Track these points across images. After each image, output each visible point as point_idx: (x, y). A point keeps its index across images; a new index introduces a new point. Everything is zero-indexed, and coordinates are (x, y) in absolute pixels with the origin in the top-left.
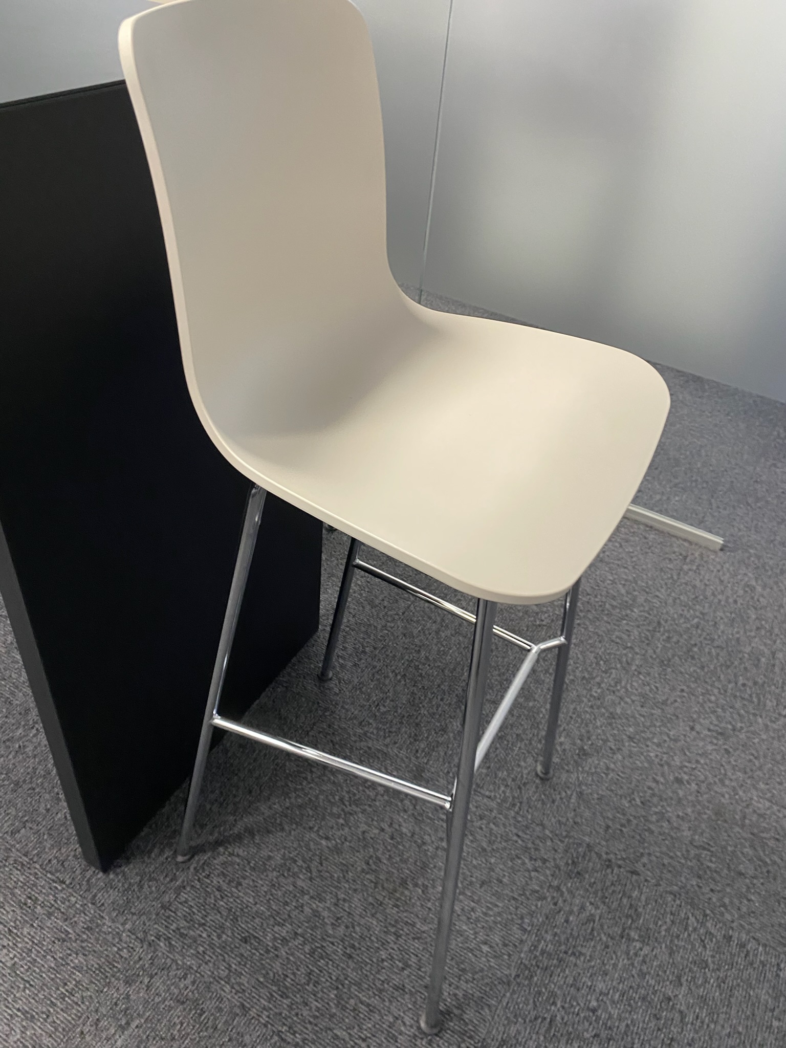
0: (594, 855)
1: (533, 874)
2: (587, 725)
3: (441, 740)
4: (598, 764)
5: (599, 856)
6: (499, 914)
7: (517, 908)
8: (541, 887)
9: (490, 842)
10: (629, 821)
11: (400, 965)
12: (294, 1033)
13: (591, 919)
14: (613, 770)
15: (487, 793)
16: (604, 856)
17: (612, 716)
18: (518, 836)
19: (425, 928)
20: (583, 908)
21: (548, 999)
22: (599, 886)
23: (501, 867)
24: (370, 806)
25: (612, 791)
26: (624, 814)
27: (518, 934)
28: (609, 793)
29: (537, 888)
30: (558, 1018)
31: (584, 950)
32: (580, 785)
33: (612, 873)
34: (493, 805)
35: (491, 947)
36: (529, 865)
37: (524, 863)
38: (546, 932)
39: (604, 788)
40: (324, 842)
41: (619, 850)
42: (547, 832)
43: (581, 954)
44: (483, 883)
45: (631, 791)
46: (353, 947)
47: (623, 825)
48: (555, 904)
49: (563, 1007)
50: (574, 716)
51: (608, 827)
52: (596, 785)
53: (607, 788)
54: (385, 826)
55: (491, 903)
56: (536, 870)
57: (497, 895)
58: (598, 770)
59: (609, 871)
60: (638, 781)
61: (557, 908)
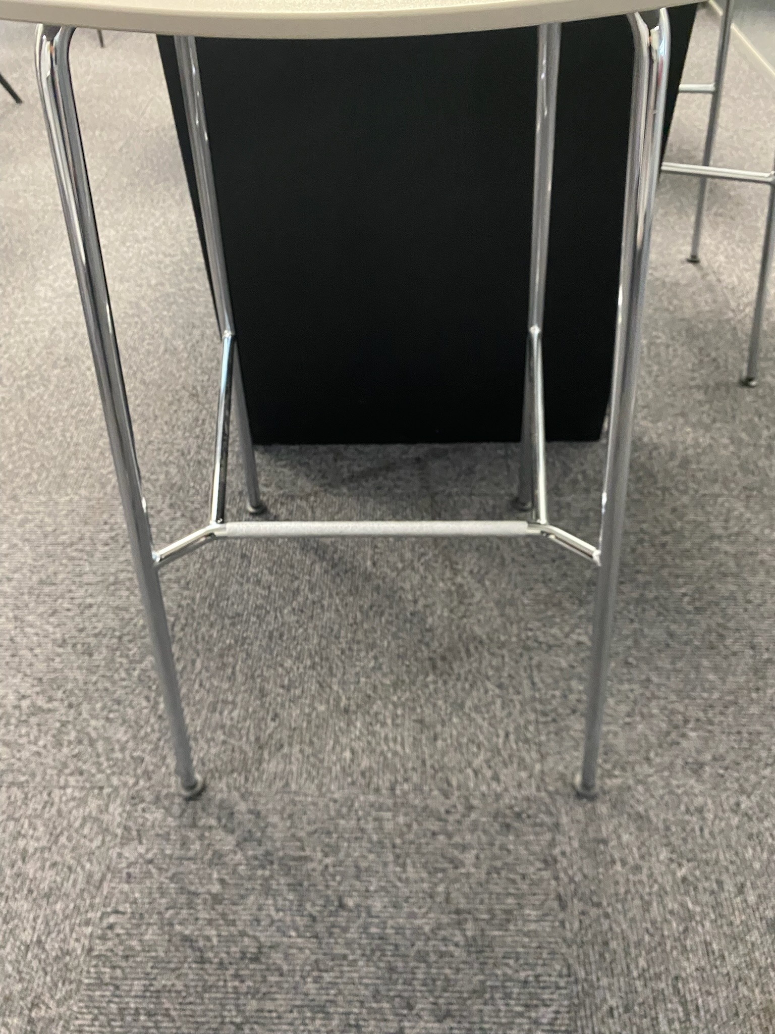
0: (548, 836)
1: (469, 771)
2: (746, 758)
3: (567, 605)
4: (696, 796)
5: (552, 844)
6: (395, 753)
7: (414, 769)
8: (459, 788)
9: (476, 708)
10: (637, 869)
11: (286, 682)
12: (182, 629)
13: (456, 864)
14: (704, 819)
15: (537, 680)
16: (556, 851)
18: (507, 735)
19: (335, 687)
20: (464, 848)
21: (328, 845)
22: (510, 859)
23: (455, 733)
24: (434, 580)
25: (667, 828)
26: (642, 857)
27: (384, 781)
28: (661, 826)
29: (454, 783)
30: (310, 866)
31: (410, 869)
32: (639, 782)
33: (540, 870)
34: (528, 693)
35: (352, 760)
36: (478, 762)
37: (476, 755)
38: (406, 815)
39: (662, 816)
40: (369, 563)
41: (580, 869)
42: (538, 767)
43: (404, 866)
44: (421, 722)
45: (690, 856)
46: (281, 635)
47: (624, 863)
48: (448, 812)
49: (326, 867)
50: (745, 735)
51: (605, 842)
52: (658, 804)
53: (665, 820)
54: (422, 602)
55: (403, 739)
56: (476, 772)
57: (416, 743)
58: (685, 799)
59: (539, 865)
60: (717, 862)
61: (444, 816)
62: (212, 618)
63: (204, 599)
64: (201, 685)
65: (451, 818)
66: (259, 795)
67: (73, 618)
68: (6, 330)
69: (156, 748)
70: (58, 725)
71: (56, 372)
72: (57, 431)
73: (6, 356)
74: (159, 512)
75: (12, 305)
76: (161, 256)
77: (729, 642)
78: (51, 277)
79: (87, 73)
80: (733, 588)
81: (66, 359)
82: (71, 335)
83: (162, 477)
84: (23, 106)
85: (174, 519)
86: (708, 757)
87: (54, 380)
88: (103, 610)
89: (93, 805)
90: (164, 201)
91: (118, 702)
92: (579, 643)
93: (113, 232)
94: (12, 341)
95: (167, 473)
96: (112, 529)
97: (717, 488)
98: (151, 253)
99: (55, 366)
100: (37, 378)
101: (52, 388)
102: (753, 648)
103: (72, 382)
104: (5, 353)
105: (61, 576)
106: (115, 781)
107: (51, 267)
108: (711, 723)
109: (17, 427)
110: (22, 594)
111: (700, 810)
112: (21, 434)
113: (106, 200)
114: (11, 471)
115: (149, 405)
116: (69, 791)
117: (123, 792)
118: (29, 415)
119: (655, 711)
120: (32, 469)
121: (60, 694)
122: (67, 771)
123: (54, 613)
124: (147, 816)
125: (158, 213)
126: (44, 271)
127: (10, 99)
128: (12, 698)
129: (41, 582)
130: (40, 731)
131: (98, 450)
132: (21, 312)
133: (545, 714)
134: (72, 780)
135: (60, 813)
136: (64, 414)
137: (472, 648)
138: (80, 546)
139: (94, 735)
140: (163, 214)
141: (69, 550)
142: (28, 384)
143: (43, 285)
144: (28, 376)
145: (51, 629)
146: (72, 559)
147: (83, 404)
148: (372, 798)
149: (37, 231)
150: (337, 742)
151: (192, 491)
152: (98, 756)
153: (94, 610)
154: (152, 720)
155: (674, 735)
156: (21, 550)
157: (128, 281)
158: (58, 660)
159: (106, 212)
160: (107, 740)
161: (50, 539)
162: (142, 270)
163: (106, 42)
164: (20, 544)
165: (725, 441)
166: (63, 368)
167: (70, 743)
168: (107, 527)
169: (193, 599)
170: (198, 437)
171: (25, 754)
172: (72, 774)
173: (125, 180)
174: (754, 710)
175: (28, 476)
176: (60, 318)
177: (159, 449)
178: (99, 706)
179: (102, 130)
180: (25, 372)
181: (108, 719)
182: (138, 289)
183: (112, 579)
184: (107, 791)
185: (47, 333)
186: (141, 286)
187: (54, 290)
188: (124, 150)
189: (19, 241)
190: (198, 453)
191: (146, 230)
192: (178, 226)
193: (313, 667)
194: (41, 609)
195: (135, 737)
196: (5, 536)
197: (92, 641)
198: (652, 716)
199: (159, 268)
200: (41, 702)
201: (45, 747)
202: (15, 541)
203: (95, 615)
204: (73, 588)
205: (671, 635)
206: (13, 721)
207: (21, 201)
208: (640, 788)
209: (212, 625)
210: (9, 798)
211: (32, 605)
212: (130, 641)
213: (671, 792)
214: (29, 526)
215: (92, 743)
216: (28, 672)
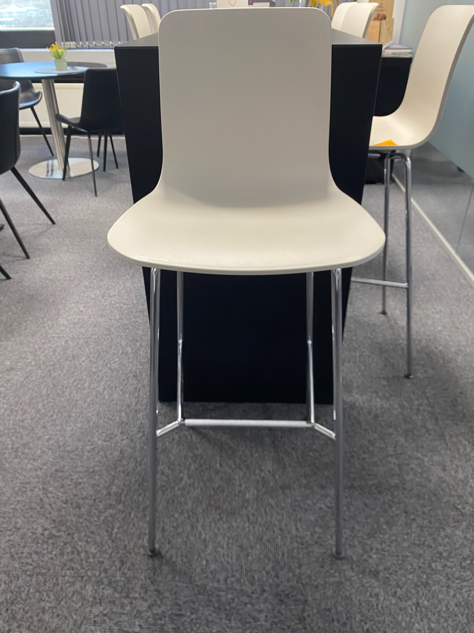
0: (301, 607)
1: (264, 573)
2: (400, 569)
3: (316, 489)
4: (375, 588)
5: (303, 610)
6: (228, 563)
7: (237, 570)
8: (258, 581)
9: (269, 541)
10: (345, 624)
11: (175, 525)
12: (125, 496)
13: (256, 620)
14: (378, 600)
15: (299, 526)
16: (306, 614)
17: (426, 585)
18: (283, 554)
19: (199, 528)
20: (260, 611)
21: (193, 609)
22: (282, 618)
23: (257, 553)
24: (250, 475)
25: (360, 604)
26: (347, 619)
27: (221, 577)
28: (357, 603)
29: (256, 578)
30: (185, 619)
31: (233, 622)
32: (347, 580)
33: (297, 624)
34: (294, 532)
35: (206, 565)
36: (268, 568)
37: (267, 564)
38: (232, 594)
39: (358, 598)
40: (218, 465)
41: (317, 624)
42: (298, 571)
43: (230, 620)
44: (241, 546)
45: (371, 618)
46: (173, 502)
47: (338, 621)
48: (253, 593)
49: (192, 620)
50: (401, 557)
51: (329, 610)
52: (356, 591)
53: (360, 600)
54: (243, 486)
55: (232, 554)
56: (267, 573)
57: (238, 557)
58: (370, 589)
59: (297, 621)
60: (384, 622)
61: (251, 595)
62: (140, 491)
63: (136, 481)
64: (134, 525)
65: (254, 596)
66: (160, 582)
67: (72, 489)
68: (43, 341)
69: (110, 557)
70: (62, 544)
71: (68, 363)
72: (67, 393)
73: (43, 354)
74: (116, 436)
75: (47, 328)
76: (122, 305)
77: (394, 509)
78: (67, 314)
79: (88, 209)
80: (397, 481)
81: (73, 357)
82: (75, 344)
83: (118, 418)
84: (55, 226)
85: (122, 440)
86: (381, 568)
87: (66, 367)
88: (86, 485)
89: (78, 585)
90: (124, 276)
91: (92, 533)
92: (321, 508)
93: (98, 292)
94: (46, 346)
95: (120, 416)
96: (92, 444)
97: (391, 430)
98: (117, 303)
99: (67, 359)
100: (58, 366)
101: (65, 371)
102: (406, 512)
103: (75, 368)
104: (43, 352)
105: (66, 468)
106: (89, 573)
107: (66, 309)
108: (383, 550)
109: (47, 391)
110: (47, 476)
111: (377, 595)
112: (49, 395)
113: (95, 275)
114: (43, 413)
115: (113, 381)
116: (66, 578)
117: (93, 579)
118: (53, 385)
119: (356, 543)
120: (54, 412)
121: (64, 528)
122: (66, 568)
123: (62, 486)
124: (105, 592)
125: (121, 283)
126: (63, 311)
127: (50, 222)
128: (40, 530)
129: (57, 471)
130: (53, 547)
131: (87, 404)
132: (51, 331)
133: (302, 544)
134: (68, 573)
135: (62, 589)
136: (70, 385)
137: (268, 510)
138: (76, 453)
139: (80, 549)
140: (124, 283)
141: (71, 455)
142: (54, 368)
143: (63, 318)
144: (53, 365)
145: (60, 494)
146: (72, 459)
147: (80, 380)
148: (216, 585)
149: (60, 290)
150: (199, 555)
151: (132, 426)
152: (82, 560)
153: (82, 485)
154: (109, 542)
155: (365, 556)
156: (47, 454)
157: (105, 317)
158: (63, 510)
159: (95, 281)
160: (87, 552)
161: (62, 449)
162: (112, 312)
163: (98, 194)
164: (47, 451)
165: (396, 406)
166: (71, 361)
167: (68, 553)
168: (90, 443)
169: (131, 482)
170: (136, 397)
171: (46, 559)
172: (68, 569)
173: (105, 265)
174: (406, 544)
175: (52, 416)
176: (71, 336)
177: (117, 404)
178: (83, 534)
179: (94, 239)
180: (51, 363)
181: (87, 542)
182: (110, 321)
183: (91, 470)
184: (85, 578)
185: (63, 343)
186: (111, 320)
187: (68, 321)
188: (105, 250)
189: (51, 295)
190: (136, 406)
191: (114, 291)
192: (131, 289)
193: (189, 518)
194: (56, 484)
195: (100, 551)
196: (40, 446)
197: (81, 501)
198: (355, 546)
199: (121, 311)
200: (54, 532)
201: (55, 555)
202: (44, 449)
203: (83, 488)
204: (72, 474)
205: (366, 505)
206: (40, 541)
207: (53, 275)
208: (348, 583)
209: (139, 495)
210: (37, 581)
211: (52, 482)
212: (99, 502)
213: (363, 586)
214: (51, 442)
215: (79, 553)
216: (48, 516)
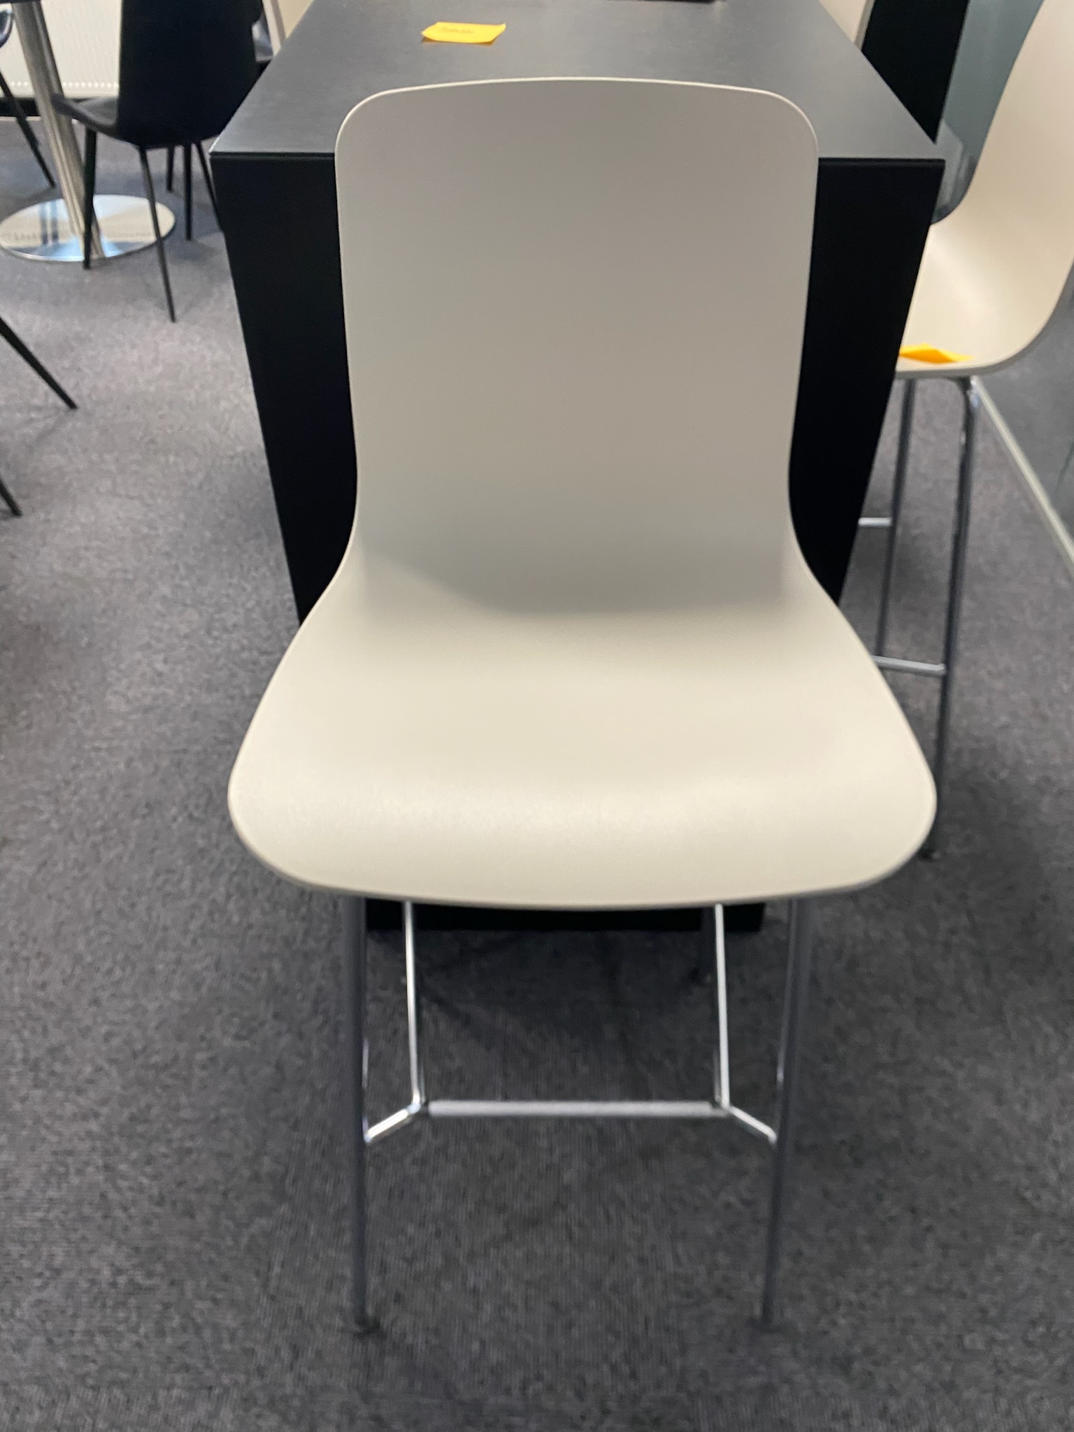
2: (898, 1350)
3: (717, 1155)
4: (843, 1397)
6: (527, 1345)
7: (547, 1364)
8: (594, 1388)
11: (408, 1253)
12: (294, 1183)
14: (849, 1426)
15: (681, 1252)
19: (462, 1261)
23: (590, 1319)
29: (589, 1381)
32: (784, 1381)
35: (480, 1352)
37: (613, 1348)
38: (538, 1420)
39: (807, 1423)
42: (678, 1361)
50: (899, 1323)
52: (803, 1408)
54: (558, 1151)
55: (536, 1325)
57: (550, 1332)
58: (832, 1402)
61: (579, 1422)
65: (587, 1425)
67: (170, 1167)
68: (73, 760)
69: (269, 1338)
70: (158, 1307)
71: (137, 822)
72: (141, 908)
73: (76, 798)
74: (262, 1024)
75: (80, 723)
76: (255, 653)
77: (887, 1203)
78: (125, 682)
79: (155, 361)
80: (895, 1133)
81: (148, 805)
82: (152, 769)
83: (264, 975)
84: (78, 413)
85: (279, 1034)
86: (857, 1349)
87: (133, 834)
88: (204, 1156)
89: (202, 1409)
90: (256, 569)
91: (226, 1278)
92: (728, 1206)
93: (196, 616)
94: (82, 776)
95: (270, 971)
96: (210, 1048)
97: (887, 1000)
98: (243, 649)
99: (133, 814)
100: (115, 831)
101: (132, 846)
102: (913, 1210)
103: (156, 838)
104: (75, 793)
105: (155, 1111)
106: (226, 1380)
107: (122, 666)
108: (862, 1306)
109: (94, 903)
110: (112, 1134)
111: (846, 1415)
112: (99, 913)
113: (187, 566)
114: (90, 964)
115: (246, 873)
116: (175, 1392)
117: (235, 1394)
118: (108, 885)
119: (805, 1292)
120: (115, 962)
121: (159, 1268)
122: (172, 1366)
123: (149, 1161)
124: (260, 1422)
125: (249, 587)
126: (114, 673)
127: (61, 403)
128: (106, 1273)
129: (133, 1118)
130: (140, 1316)
131: (190, 936)
132: (89, 733)
133: (688, 1295)
134: (178, 1378)
135: (166, 1418)
136: (148, 884)
137: (612, 1211)
138: (174, 1070)
139: (199, 1320)
140: (256, 589)
141: (162, 1076)
142: (105, 839)
143: (116, 693)
144: (103, 829)
145: (145, 1181)
146: (165, 1087)
147: (170, 871)
148: (502, 1400)
149: (104, 611)
150: (464, 1329)
151: (299, 997)
152: (205, 1348)
153: (194, 1157)
154: (264, 1300)
155: (823, 1323)
156: (107, 1074)
157: (217, 690)
158: (156, 1222)
159: (186, 583)
160: (215, 1327)
161: (140, 1060)
162: (233, 675)
163: (178, 312)
164: (106, 1066)
165: (899, 935)
166: (144, 817)
167: (173, 1330)
168: (204, 1045)
169: (303, 1143)
170: (303, 919)
171: (125, 1345)
172: (177, 1371)
173: (208, 534)
174: (909, 1290)
175: (110, 972)
176: (137, 745)
177: (260, 937)
178: (204, 1283)
179: (177, 454)
180: (99, 824)
181: (215, 1301)
182: (229, 702)
183: (212, 1116)
184: (217, 1391)
185: (122, 766)
186: (232, 698)
187: (128, 701)
188: (206, 488)
189: (83, 626)
190: (304, 942)
191: (236, 613)
192: (275, 608)
194: (134, 1155)
195: (245, 1324)
196: (88, 1056)
197: (193, 1197)
198: (801, 1298)
199: (253, 671)
200: (139, 1278)
201: (146, 1336)
202: (100, 1061)
203: (196, 1163)
204: (170, 1126)
205: (826, 1194)
206: (110, 1303)
207: (82, 565)
208: (785, 1389)
209: (325, 1179)
210: (110, 1400)
211: (124, 1150)
212: (237, 1198)
213: (818, 1394)
214: (116, 1042)
215: (198, 1330)
216: (123, 1237)
